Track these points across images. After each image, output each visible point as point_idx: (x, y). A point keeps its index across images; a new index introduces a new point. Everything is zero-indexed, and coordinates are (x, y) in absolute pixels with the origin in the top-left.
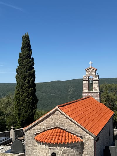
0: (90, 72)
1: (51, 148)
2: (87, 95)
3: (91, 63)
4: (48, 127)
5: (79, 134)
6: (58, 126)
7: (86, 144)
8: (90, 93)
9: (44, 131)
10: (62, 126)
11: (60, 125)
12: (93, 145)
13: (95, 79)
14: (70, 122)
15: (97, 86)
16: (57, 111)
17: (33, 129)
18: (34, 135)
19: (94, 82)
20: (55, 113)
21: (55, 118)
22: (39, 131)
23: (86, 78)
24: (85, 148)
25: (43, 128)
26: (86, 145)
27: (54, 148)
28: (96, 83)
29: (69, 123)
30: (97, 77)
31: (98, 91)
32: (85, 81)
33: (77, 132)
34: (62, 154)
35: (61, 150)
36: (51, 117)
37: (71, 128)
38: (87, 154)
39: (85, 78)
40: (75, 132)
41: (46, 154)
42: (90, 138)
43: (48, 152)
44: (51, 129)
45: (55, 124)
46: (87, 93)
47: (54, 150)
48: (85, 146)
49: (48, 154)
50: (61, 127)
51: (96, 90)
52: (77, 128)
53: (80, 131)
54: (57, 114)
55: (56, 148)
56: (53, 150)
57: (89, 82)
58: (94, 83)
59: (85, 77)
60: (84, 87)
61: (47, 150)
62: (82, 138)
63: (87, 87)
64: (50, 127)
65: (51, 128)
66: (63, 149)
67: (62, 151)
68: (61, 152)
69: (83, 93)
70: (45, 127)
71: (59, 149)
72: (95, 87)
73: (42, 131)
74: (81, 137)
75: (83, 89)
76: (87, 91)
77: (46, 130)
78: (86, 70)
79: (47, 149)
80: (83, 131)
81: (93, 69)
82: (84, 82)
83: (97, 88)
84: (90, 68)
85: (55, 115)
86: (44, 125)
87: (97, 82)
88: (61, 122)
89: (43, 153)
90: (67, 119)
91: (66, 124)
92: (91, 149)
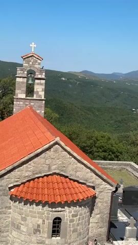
0: (31, 63)
1: (54, 209)
2: (22, 103)
3: (33, 45)
4: (37, 174)
5: (90, 182)
6: (57, 171)
7: (99, 197)
8: (28, 101)
9: (29, 181)
10: (62, 171)
11: (58, 169)
12: (110, 198)
13: (40, 76)
14: (76, 164)
15: (43, 89)
16: (57, 146)
17: (6, 177)
18: (8, 189)
19: (37, 81)
20: (52, 149)
21: (52, 157)
22: (17, 181)
23: (24, 73)
24: (97, 204)
25: (27, 175)
26: (100, 199)
27: (60, 209)
28: (41, 84)
29: (76, 166)
30: (42, 72)
31: (43, 98)
32: (20, 77)
33: (86, 181)
34: (71, 218)
35: (70, 212)
36: (43, 155)
37: (78, 174)
38: (99, 212)
39: (22, 72)
40: (84, 180)
41: (44, 221)
42: (107, 189)
43: (48, 217)
44: (42, 177)
45: (49, 168)
46: (22, 100)
47: (59, 213)
48: (97, 200)
49: (48, 219)
50: (62, 173)
51: (40, 96)
52: (88, 173)
53: (93, 179)
54: (56, 151)
55: (63, 209)
56: (56, 213)
57: (27, 81)
58: (38, 84)
59: (22, 70)
60: (18, 89)
61: (45, 214)
62: (94, 190)
63: (24, 89)
64: (40, 173)
65: (43, 175)
66: (73, 209)
67: (73, 213)
68: (71, 214)
69: (15, 100)
70: (30, 173)
71: (67, 211)
72: (38, 90)
73: (25, 181)
74: (94, 188)
75: (16, 92)
76: (23, 96)
77: (33, 179)
78: (24, 59)
79: (46, 212)
80: (97, 177)
81: (37, 57)
82: (18, 79)
83: (42, 94)
84: (32, 56)
85: (52, 153)
86: (29, 170)
87: (43, 82)
88: (61, 164)
89: (37, 219)
90: (73, 159)
91: (70, 168)
92: (106, 205)
